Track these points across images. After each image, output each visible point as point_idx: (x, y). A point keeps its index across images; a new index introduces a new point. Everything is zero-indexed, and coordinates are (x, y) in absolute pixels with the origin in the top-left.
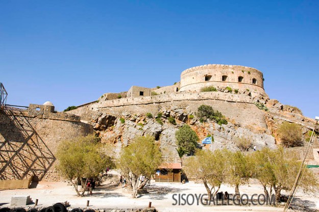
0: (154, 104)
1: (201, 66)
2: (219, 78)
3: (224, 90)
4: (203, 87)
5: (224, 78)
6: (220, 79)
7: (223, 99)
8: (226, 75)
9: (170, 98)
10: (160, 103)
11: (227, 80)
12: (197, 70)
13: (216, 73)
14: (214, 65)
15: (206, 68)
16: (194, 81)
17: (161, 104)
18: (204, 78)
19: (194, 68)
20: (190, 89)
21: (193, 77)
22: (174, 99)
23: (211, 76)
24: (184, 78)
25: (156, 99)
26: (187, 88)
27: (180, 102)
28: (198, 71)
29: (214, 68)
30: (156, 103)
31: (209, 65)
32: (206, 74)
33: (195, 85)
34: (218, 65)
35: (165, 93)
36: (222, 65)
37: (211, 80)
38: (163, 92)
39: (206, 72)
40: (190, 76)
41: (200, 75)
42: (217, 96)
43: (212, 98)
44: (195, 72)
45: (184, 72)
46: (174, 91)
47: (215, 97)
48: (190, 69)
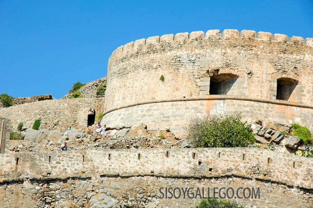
0: (27, 184)
1: (195, 34)
2: (266, 87)
3: (282, 136)
4: (201, 117)
5: (284, 87)
6: (268, 89)
7: (283, 178)
8: (291, 76)
9: (88, 166)
10: (49, 181)
11: (293, 98)
12: (180, 46)
13: (255, 67)
14: (247, 33)
15: (214, 43)
16: (163, 91)
17: (53, 186)
18: (207, 82)
19: (166, 38)
20: (148, 121)
21: (160, 73)
22: (102, 170)
23: (232, 78)
24: (123, 73)
25: (33, 166)
26: (137, 118)
27: (126, 184)
28: (183, 53)
29: (249, 44)
30: (33, 181)
31: (228, 33)
32: (213, 66)
33: (167, 108)
34: (264, 36)
35: (37, 126)
36: (280, 37)
37: (234, 90)
38: (29, 124)
39: (215, 59)
40: (148, 67)
41: (190, 67)
42: (264, 166)
43: (243, 173)
44: (169, 54)
45: (126, 49)
46: (75, 124)
47: (256, 169)
48: (152, 40)
